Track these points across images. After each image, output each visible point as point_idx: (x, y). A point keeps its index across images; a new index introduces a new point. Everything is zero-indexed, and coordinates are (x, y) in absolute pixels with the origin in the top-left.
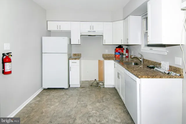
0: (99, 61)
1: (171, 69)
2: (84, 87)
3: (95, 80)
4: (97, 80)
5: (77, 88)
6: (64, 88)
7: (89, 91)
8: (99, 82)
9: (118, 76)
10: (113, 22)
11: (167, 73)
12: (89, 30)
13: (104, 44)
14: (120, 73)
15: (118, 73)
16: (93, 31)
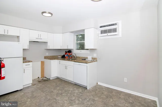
0: (42, 62)
2: (35, 84)
3: (38, 78)
4: (40, 77)
9: (66, 68)
10: (54, 34)
11: (93, 60)
12: (37, 37)
13: (49, 49)
14: (67, 66)
15: (66, 66)
16: (40, 39)
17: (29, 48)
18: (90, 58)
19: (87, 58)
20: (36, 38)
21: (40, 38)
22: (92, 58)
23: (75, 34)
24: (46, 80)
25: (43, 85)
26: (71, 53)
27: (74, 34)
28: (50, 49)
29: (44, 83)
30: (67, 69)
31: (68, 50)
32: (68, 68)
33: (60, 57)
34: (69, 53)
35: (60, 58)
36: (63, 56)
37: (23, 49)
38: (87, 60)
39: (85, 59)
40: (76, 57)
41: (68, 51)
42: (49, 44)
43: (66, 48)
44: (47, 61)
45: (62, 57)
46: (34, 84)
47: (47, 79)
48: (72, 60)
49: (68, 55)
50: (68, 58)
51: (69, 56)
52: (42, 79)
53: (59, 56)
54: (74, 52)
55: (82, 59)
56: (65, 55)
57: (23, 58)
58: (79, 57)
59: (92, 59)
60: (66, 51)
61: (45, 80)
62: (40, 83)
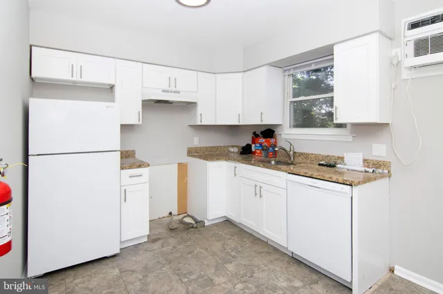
0: (180, 165)
1: (367, 164)
2: (159, 239)
3: (170, 213)
4: (175, 212)
5: (140, 246)
6: (105, 258)
7: (180, 243)
8: (183, 218)
9: (258, 192)
10: (218, 75)
11: (371, 170)
12: (166, 87)
13: (199, 123)
14: (262, 185)
15: (256, 186)
16: (175, 92)
17: (141, 123)
18: (353, 161)
19: (342, 158)
20: (163, 91)
21: (174, 89)
22: (365, 161)
23: (289, 70)
24: (193, 227)
25: (181, 247)
26: (272, 141)
27: (285, 71)
28: (203, 123)
29: (184, 235)
30: (261, 196)
31: (263, 129)
32: (263, 193)
33: (236, 150)
34: (264, 137)
35: (236, 156)
36: (244, 148)
37: (122, 125)
38: (344, 170)
39: (332, 163)
40: (295, 153)
41: (262, 133)
42: (200, 109)
43: (257, 121)
44: (195, 163)
45: (241, 153)
46: (154, 238)
47: (197, 222)
48: (278, 163)
49: (261, 144)
50: (263, 154)
51: (264, 149)
52: (181, 222)
53: (233, 146)
54: (283, 136)
55: (320, 165)
56: (250, 146)
57: (122, 153)
58: (306, 156)
59: (368, 167)
60: (254, 133)
61: (188, 227)
62: (173, 235)
